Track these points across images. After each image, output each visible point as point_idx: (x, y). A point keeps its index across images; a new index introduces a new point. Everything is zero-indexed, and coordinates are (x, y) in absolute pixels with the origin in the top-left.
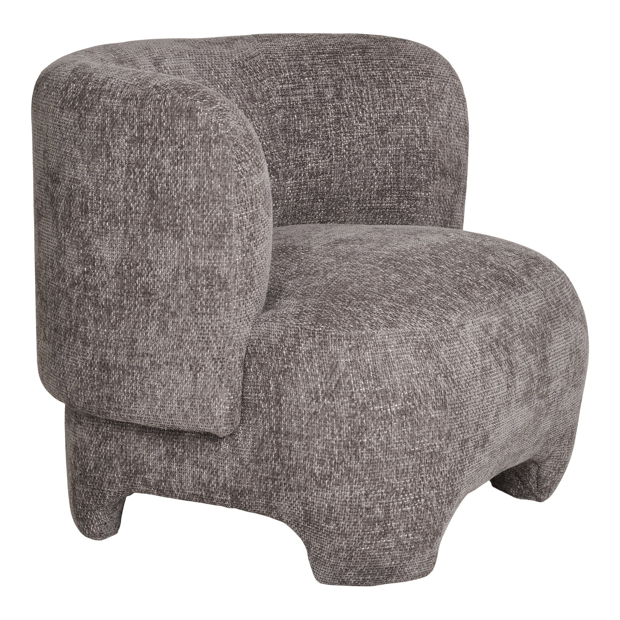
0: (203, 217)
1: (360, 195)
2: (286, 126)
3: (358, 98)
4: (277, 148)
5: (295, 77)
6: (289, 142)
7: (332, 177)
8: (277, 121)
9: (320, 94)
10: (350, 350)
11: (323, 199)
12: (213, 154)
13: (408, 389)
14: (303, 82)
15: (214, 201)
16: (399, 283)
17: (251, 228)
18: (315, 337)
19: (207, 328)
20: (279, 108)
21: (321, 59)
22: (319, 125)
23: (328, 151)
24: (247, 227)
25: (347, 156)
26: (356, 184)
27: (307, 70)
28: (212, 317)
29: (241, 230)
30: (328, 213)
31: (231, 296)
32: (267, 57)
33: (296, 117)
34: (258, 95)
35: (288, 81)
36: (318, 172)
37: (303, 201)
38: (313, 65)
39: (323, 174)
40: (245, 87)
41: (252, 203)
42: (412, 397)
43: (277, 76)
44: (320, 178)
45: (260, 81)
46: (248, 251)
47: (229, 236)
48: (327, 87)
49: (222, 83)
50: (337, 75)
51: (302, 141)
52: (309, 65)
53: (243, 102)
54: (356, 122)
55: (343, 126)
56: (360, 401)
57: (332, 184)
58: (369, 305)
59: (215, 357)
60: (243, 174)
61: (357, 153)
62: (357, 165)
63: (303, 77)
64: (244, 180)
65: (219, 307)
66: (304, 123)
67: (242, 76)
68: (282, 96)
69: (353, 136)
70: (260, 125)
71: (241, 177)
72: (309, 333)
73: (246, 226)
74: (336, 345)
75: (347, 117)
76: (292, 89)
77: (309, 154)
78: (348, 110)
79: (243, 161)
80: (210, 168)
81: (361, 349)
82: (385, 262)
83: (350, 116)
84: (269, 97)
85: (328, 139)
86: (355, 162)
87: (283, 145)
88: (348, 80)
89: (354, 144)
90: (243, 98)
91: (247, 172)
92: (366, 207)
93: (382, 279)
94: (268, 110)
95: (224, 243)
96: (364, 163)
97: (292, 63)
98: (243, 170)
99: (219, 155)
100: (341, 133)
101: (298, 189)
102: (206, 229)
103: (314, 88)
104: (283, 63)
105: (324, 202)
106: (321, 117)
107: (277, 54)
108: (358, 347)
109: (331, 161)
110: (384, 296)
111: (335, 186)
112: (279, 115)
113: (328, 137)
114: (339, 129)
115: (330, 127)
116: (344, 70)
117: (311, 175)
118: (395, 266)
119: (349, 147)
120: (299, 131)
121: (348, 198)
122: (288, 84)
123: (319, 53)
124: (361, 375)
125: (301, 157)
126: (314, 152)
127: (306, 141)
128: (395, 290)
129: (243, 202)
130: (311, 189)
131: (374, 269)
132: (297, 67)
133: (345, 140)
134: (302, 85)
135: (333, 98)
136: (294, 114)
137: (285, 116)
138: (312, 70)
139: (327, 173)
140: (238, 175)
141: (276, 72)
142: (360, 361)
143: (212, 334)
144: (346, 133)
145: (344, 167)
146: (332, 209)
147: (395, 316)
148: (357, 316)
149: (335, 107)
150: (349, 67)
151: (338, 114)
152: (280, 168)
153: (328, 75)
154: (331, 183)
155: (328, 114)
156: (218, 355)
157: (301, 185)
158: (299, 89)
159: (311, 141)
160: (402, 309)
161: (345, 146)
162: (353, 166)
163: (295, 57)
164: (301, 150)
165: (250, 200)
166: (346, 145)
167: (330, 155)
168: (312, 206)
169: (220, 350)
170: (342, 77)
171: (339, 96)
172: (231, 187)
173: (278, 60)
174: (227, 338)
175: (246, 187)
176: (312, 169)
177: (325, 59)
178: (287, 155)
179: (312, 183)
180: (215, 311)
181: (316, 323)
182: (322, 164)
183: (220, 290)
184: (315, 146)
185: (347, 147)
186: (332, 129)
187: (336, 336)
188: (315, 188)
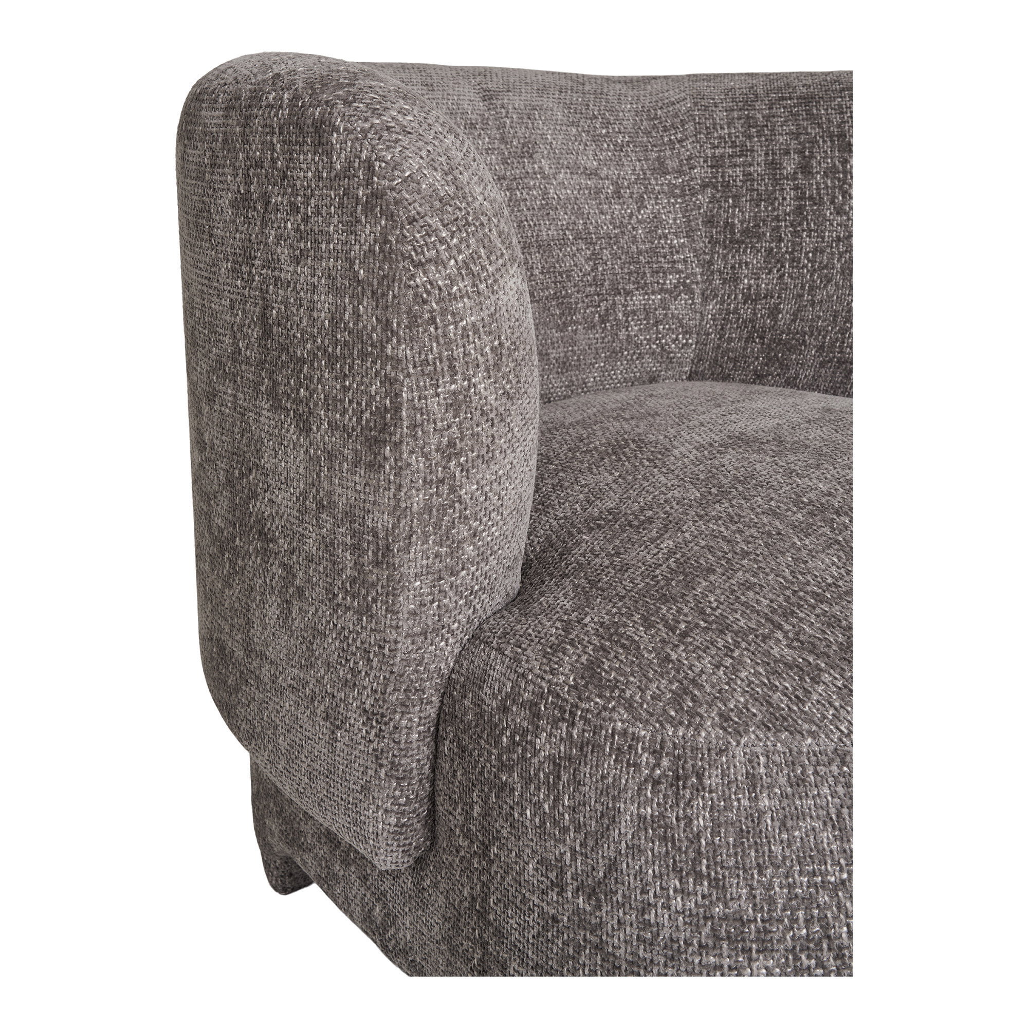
0: (345, 389)
1: (824, 337)
2: (713, 216)
3: (839, 172)
4: (695, 251)
5: (738, 137)
6: (716, 243)
7: (780, 303)
8: (700, 208)
9: (774, 166)
10: (656, 783)
11: (762, 338)
12: (362, 241)
13: (808, 922)
14: (748, 144)
15: (364, 355)
16: (830, 585)
17: (449, 427)
18: (573, 724)
19: (354, 640)
20: (704, 186)
21: (784, 108)
22: (768, 216)
23: (778, 261)
24: (439, 424)
25: (808, 271)
26: (819, 317)
27: (757, 126)
28: (362, 620)
29: (423, 432)
30: (769, 361)
31: (399, 582)
32: (696, 104)
33: (731, 201)
34: (671, 164)
35: (726, 142)
36: (758, 294)
37: (730, 340)
38: (767, 118)
39: (765, 297)
40: (652, 150)
41: (452, 368)
42: (816, 945)
43: (708, 133)
44: (760, 304)
45: (679, 142)
46: (442, 481)
47: (395, 444)
48: (787, 153)
49: (611, 141)
50: (807, 134)
51: (738, 242)
52: (763, 117)
53: (645, 174)
54: (831, 214)
55: (807, 220)
56: (666, 933)
57: (780, 316)
58: (732, 651)
59: (367, 706)
60: (429, 293)
61: (826, 267)
62: (825, 286)
63: (750, 137)
64: (432, 311)
65: (375, 600)
66: (743, 213)
67: (650, 133)
68: (712, 167)
69: (823, 238)
70: (670, 212)
71: (425, 302)
72: (562, 710)
73: (435, 423)
74: (622, 762)
75: (816, 204)
76: (729, 156)
77: (747, 264)
78: (819, 194)
79: (429, 261)
80: (356, 274)
81: (684, 788)
82: (811, 514)
83: (821, 203)
84: (690, 169)
85: (780, 240)
86: (821, 282)
87: (706, 247)
88: (824, 142)
89: (822, 252)
90: (646, 167)
91: (440, 289)
92: (834, 357)
93: (788, 566)
94: (687, 188)
95: (385, 459)
96: (837, 285)
97: (735, 114)
98: (431, 284)
99: (375, 242)
100: (803, 230)
101: (724, 319)
102: (350, 419)
103: (767, 154)
104: (720, 116)
105: (763, 344)
106: (772, 204)
107: (714, 99)
108: (678, 778)
109: (781, 277)
110: (780, 627)
111: (784, 318)
112: (703, 199)
113: (780, 236)
114: (800, 224)
115: (785, 220)
116: (820, 126)
117: (747, 298)
118: (833, 530)
119: (814, 254)
120: (733, 225)
121: (804, 341)
122: (725, 148)
123: (783, 99)
124: (675, 861)
125: (733, 267)
126: (755, 260)
127: (743, 242)
128: (814, 608)
129: (429, 365)
130: (744, 322)
131: (779, 534)
132: (742, 121)
133: (808, 243)
134: (747, 150)
135: (795, 173)
136: (729, 197)
137: (713, 199)
138: (767, 126)
139: (772, 297)
140: (416, 295)
141: (707, 128)
142: (678, 819)
143: (363, 658)
144: (811, 231)
145: (803, 287)
146: (776, 355)
147: (797, 697)
148: (693, 681)
149: (796, 188)
150: (829, 121)
151: (801, 198)
152: (697, 283)
153: (793, 133)
154: (779, 313)
155: (784, 199)
156: (373, 706)
157: (728, 314)
158: (740, 156)
159: (751, 242)
160: (819, 676)
161: (807, 253)
162: (817, 287)
163: (741, 104)
164: (733, 257)
165: (449, 360)
166: (809, 252)
167: (782, 266)
168: (745, 349)
169: (377, 697)
170: (815, 137)
171: (805, 169)
172: (398, 324)
173: (714, 109)
174: (392, 672)
175: (436, 329)
176: (749, 289)
177: (791, 107)
178: (710, 263)
179: (746, 312)
180: (369, 608)
181: (586, 686)
182: (766, 283)
183: (377, 564)
184: (758, 251)
185: (811, 255)
186: (788, 224)
187: (624, 733)
188: (751, 321)
